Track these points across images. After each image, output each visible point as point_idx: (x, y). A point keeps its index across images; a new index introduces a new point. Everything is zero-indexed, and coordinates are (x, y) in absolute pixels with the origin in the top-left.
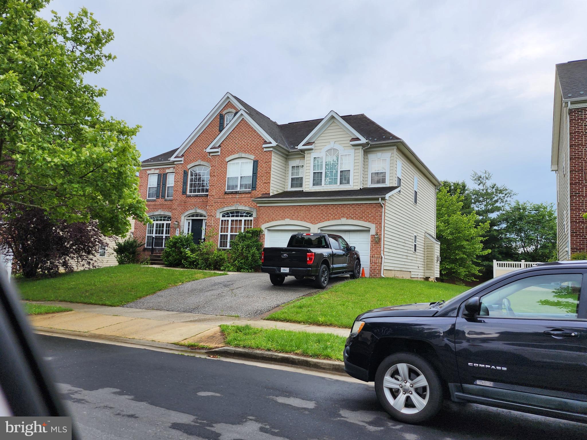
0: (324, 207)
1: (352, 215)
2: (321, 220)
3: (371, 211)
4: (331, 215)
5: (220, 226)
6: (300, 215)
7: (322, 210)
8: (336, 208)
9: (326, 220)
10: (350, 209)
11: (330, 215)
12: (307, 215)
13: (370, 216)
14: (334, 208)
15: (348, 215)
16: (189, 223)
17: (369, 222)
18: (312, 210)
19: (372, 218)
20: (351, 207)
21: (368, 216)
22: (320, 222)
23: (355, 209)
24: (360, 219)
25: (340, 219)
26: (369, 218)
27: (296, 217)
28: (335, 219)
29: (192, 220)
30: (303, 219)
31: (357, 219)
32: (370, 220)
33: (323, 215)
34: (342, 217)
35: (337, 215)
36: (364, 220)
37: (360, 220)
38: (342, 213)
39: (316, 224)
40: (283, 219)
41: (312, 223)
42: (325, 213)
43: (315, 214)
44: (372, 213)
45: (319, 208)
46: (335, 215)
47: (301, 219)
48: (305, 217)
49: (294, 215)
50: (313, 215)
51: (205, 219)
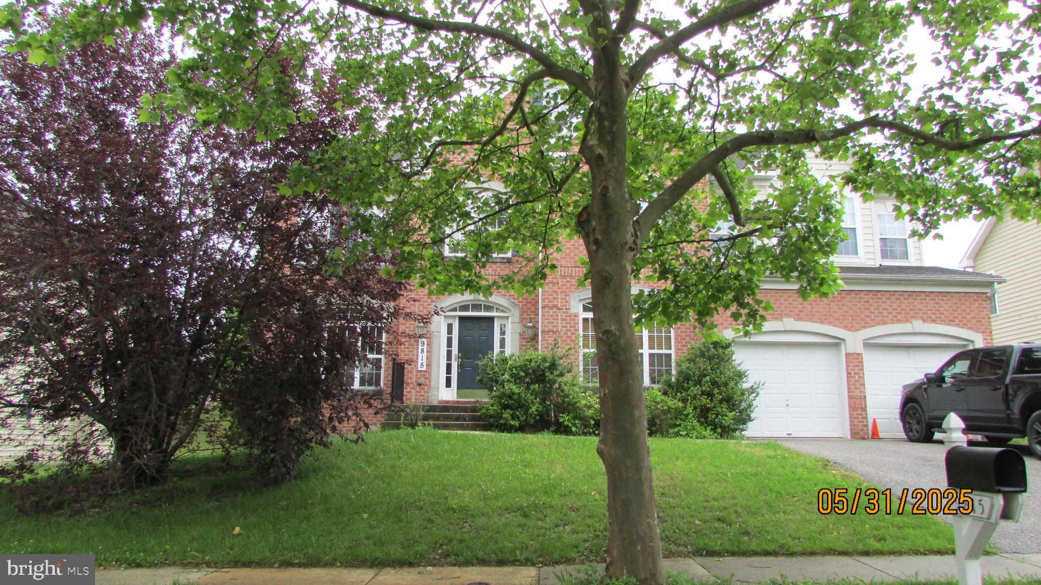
0: (870, 296)
1: (933, 314)
2: (867, 323)
3: (969, 308)
4: (889, 313)
5: (581, 333)
6: (817, 311)
7: (867, 302)
8: (897, 299)
9: (878, 324)
10: (927, 303)
11: (885, 313)
12: (835, 312)
13: (969, 317)
14: (893, 298)
15: (924, 313)
16: (450, 327)
17: (969, 328)
18: (845, 301)
19: (974, 321)
20: (928, 299)
21: (965, 318)
22: (865, 327)
23: (937, 303)
24: (951, 322)
25: (907, 320)
26: (968, 321)
27: (807, 315)
28: (899, 321)
29: (461, 318)
30: (825, 319)
31: (942, 322)
32: (969, 325)
33: (872, 313)
34: (913, 317)
35: (900, 313)
36: (958, 325)
37: (950, 325)
38: (911, 310)
39: (856, 330)
40: (776, 319)
41: (846, 328)
42: (875, 309)
43: (852, 309)
44: (971, 311)
45: (861, 298)
46: (898, 313)
47: (820, 319)
48: (831, 316)
49: (802, 311)
50: (847, 312)
51: (498, 317)
